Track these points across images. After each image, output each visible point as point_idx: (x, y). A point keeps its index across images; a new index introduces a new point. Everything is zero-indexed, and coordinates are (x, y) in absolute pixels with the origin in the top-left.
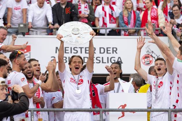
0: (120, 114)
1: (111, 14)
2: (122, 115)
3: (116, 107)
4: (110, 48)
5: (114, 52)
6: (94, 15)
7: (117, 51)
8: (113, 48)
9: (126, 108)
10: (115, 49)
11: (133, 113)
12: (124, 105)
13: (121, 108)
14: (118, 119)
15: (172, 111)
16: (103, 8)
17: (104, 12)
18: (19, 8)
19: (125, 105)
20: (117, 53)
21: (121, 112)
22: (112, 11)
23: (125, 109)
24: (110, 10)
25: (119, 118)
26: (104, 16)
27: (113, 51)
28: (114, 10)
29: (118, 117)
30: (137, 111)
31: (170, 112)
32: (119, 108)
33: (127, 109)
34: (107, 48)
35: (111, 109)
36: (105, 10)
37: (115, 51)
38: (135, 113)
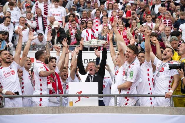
0: (77, 98)
1: (92, 34)
2: (78, 99)
3: (74, 93)
6: (81, 36)
9: (82, 94)
11: (87, 98)
13: (78, 94)
15: (118, 96)
16: (87, 31)
17: (87, 33)
19: (81, 92)
21: (78, 97)
22: (93, 33)
24: (92, 32)
25: (76, 102)
26: (87, 36)
28: (94, 32)
30: (89, 96)
31: (116, 96)
33: (82, 95)
34: (90, 60)
36: (88, 32)
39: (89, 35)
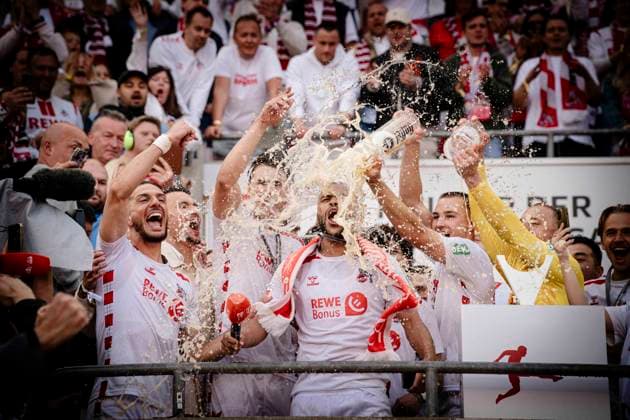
0: (503, 381)
3: (488, 356)
4: (564, 198)
5: (580, 212)
7: (588, 210)
8: (575, 199)
9: (524, 360)
10: (581, 203)
11: (551, 380)
12: (516, 349)
13: (506, 359)
14: (497, 401)
17: (546, 76)
18: (254, 78)
20: (587, 215)
21: (507, 376)
23: (522, 364)
25: (500, 398)
26: (546, 88)
27: (575, 207)
29: (497, 397)
32: (497, 360)
33: (527, 364)
34: (555, 199)
35: (467, 363)
37: (583, 209)
38: (560, 381)
39: (551, 84)
